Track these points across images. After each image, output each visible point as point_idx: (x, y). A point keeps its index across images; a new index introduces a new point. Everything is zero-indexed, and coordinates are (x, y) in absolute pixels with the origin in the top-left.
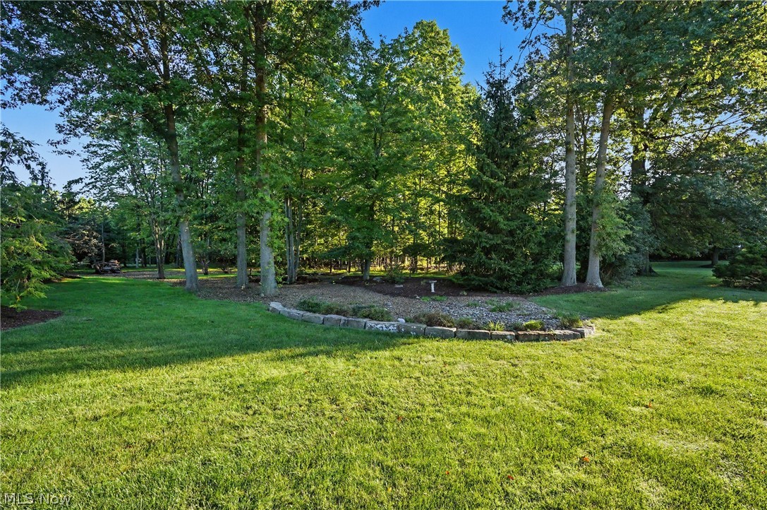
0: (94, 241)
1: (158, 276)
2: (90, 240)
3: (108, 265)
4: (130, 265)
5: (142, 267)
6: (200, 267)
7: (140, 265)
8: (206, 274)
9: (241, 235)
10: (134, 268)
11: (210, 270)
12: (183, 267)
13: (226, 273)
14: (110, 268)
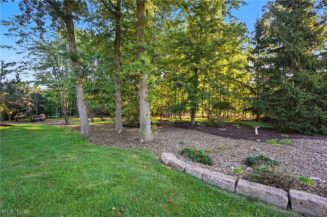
0: (30, 103)
1: (65, 123)
2: (27, 103)
3: (39, 117)
4: (53, 117)
5: (59, 117)
6: (89, 117)
7: (58, 116)
8: (93, 121)
9: (118, 96)
10: (55, 118)
11: (94, 118)
12: (79, 117)
13: (103, 120)
14: (39, 118)
